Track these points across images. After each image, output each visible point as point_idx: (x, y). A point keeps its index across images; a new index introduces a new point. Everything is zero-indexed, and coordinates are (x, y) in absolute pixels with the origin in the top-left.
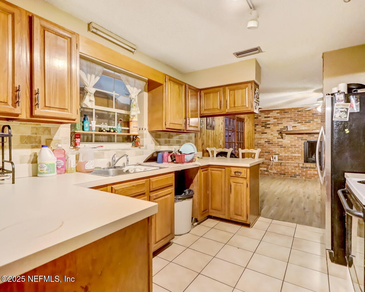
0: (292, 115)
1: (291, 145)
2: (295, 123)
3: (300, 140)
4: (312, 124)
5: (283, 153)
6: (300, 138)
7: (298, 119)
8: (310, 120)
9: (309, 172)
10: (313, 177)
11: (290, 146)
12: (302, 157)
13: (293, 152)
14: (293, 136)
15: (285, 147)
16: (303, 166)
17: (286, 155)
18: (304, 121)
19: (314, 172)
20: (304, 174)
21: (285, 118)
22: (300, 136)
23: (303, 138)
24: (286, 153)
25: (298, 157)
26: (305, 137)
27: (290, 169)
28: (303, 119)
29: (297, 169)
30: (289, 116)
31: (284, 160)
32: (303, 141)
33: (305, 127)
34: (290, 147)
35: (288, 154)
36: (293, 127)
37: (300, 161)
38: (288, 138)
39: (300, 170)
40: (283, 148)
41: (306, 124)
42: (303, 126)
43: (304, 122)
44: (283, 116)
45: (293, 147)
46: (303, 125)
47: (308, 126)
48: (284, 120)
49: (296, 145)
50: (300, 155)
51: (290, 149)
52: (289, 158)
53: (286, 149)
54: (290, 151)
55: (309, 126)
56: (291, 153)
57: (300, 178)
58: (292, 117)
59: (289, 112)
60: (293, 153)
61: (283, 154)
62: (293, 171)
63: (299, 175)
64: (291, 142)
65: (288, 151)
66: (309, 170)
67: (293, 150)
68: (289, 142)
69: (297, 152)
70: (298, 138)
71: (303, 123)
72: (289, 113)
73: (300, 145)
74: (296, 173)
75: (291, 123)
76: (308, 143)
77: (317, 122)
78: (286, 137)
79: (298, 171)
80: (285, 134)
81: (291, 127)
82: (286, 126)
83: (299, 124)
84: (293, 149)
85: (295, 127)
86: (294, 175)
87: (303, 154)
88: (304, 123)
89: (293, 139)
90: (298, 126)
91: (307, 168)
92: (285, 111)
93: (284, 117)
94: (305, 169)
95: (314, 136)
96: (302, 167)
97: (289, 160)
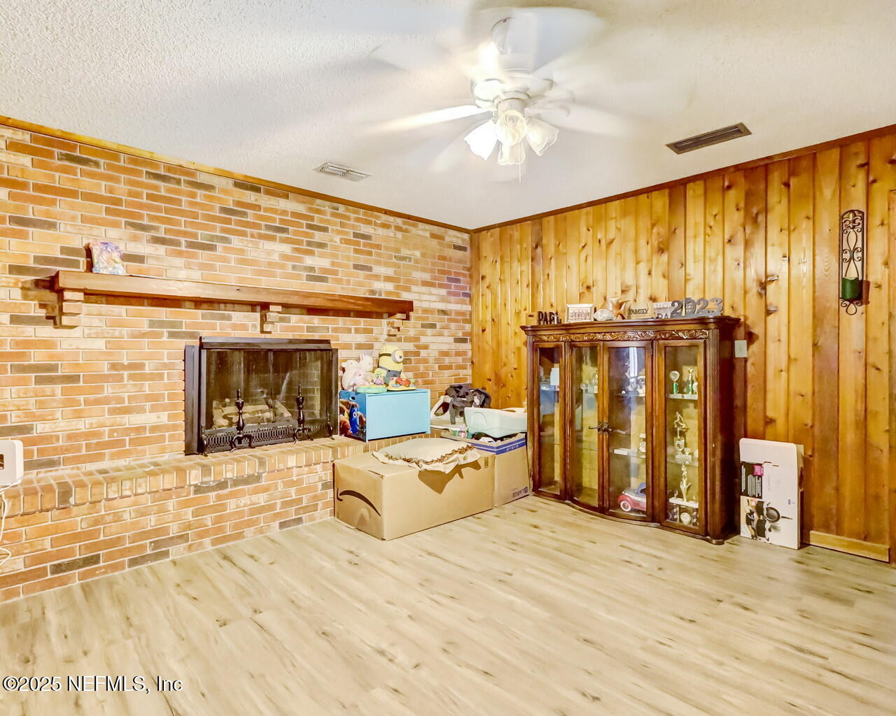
0: (121, 190)
1: (114, 366)
2: (135, 239)
3: (165, 339)
4: (224, 259)
5: (59, 415)
6: (162, 324)
7: (152, 218)
8: (212, 238)
9: (232, 505)
10: (250, 524)
11: (105, 369)
12: (175, 427)
13: (126, 404)
14: (120, 310)
15: (75, 379)
16: (206, 479)
17: (82, 425)
18: (185, 234)
19: (255, 498)
20: (208, 520)
21: (72, 194)
22: (163, 313)
23: (180, 324)
24: (78, 415)
25: (154, 429)
26: (191, 318)
27: (126, 516)
28: (178, 222)
29: (171, 504)
30: (102, 188)
31: (66, 461)
32: (182, 343)
33: (188, 267)
34: (105, 378)
35: (94, 420)
36: (127, 258)
37: (163, 450)
38: (96, 322)
39: (186, 504)
40: (58, 388)
41: (194, 256)
42: (179, 262)
43: (183, 240)
44: (60, 180)
45: (126, 373)
46: (180, 254)
47: (202, 267)
48: (62, 207)
49: (141, 366)
50: (164, 418)
51: (109, 390)
52: (98, 446)
53: (81, 391)
54: (106, 401)
55: (211, 267)
56: (113, 412)
57: (187, 554)
58: (118, 202)
59: (97, 164)
60: (127, 411)
61: (58, 425)
62: (151, 522)
63: (183, 538)
64: (114, 344)
65: (98, 402)
66: (231, 495)
67: (126, 396)
68: (100, 344)
69: (148, 405)
70: (152, 324)
71: (178, 244)
72: (102, 170)
73: (165, 366)
74: (165, 530)
75: (113, 233)
76: (204, 353)
77: (242, 251)
78: (83, 319)
79: (175, 515)
80: (80, 296)
81: (116, 256)
82: (79, 243)
83: (161, 250)
84: (127, 389)
85: (140, 259)
86: (156, 544)
87: (181, 412)
88: (183, 248)
89: (125, 331)
90: (157, 258)
91: (222, 485)
92: (73, 148)
93: (68, 186)
94: (213, 495)
95: (229, 318)
96: (198, 489)
97: (100, 457)
